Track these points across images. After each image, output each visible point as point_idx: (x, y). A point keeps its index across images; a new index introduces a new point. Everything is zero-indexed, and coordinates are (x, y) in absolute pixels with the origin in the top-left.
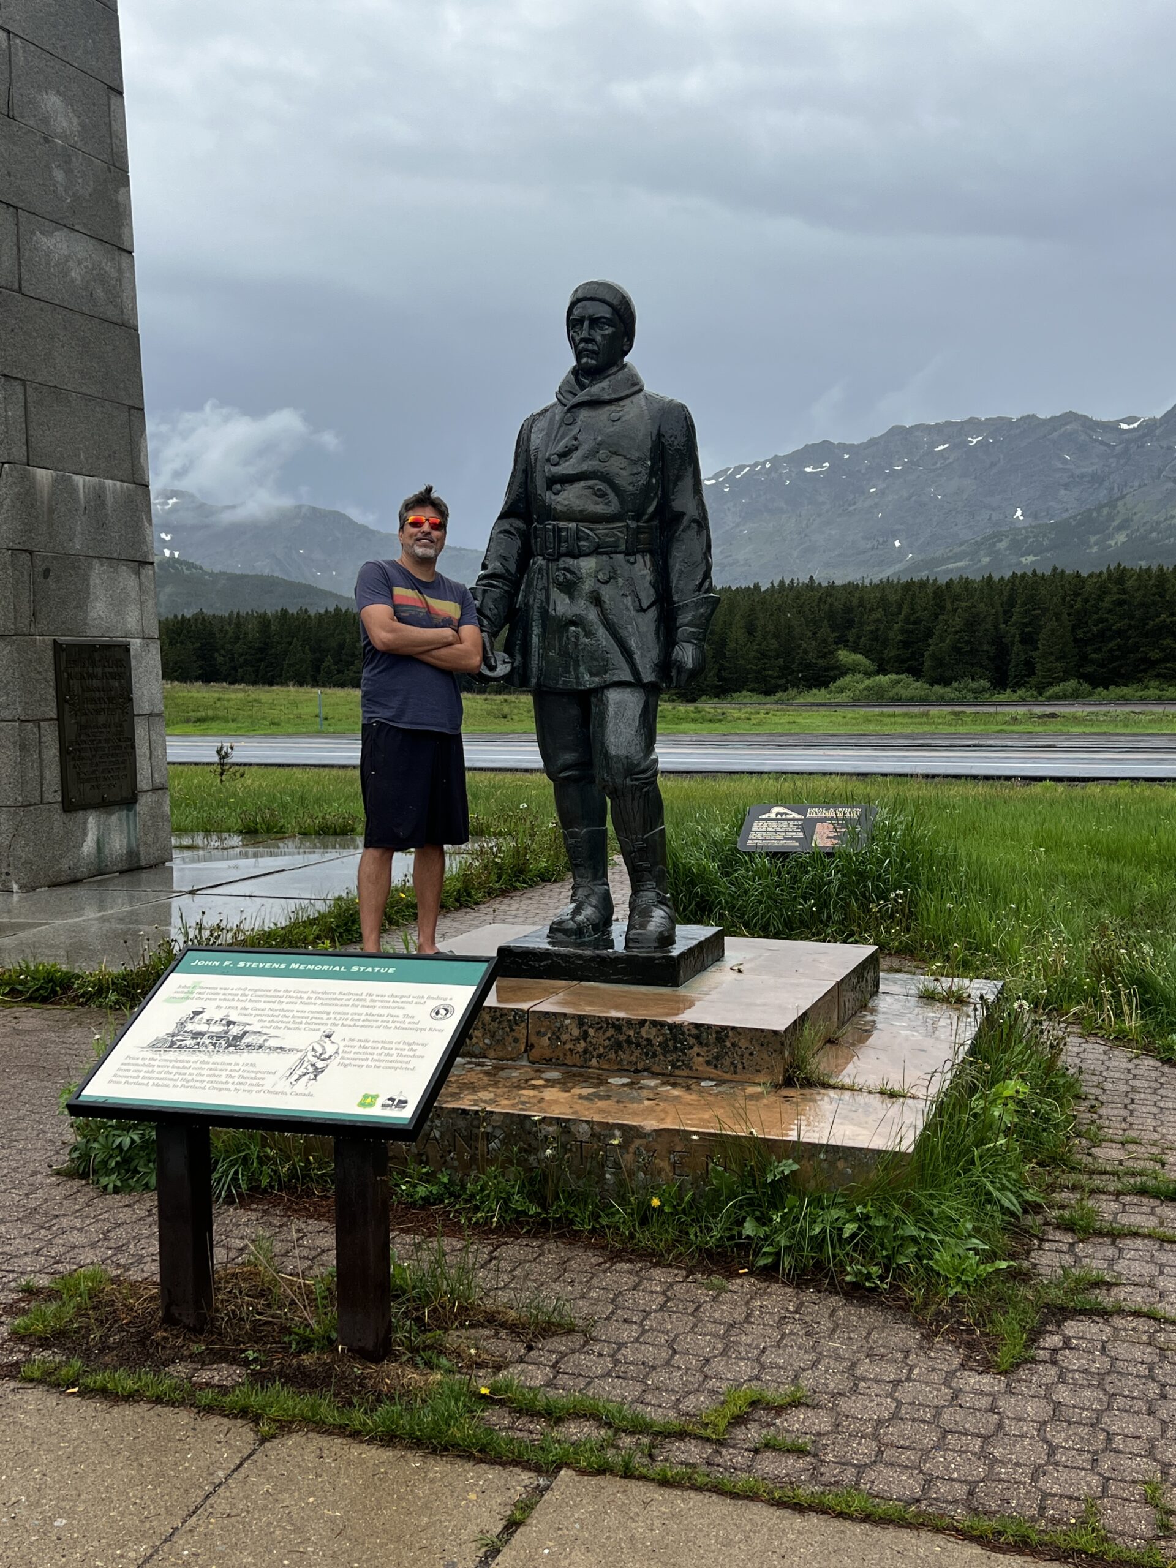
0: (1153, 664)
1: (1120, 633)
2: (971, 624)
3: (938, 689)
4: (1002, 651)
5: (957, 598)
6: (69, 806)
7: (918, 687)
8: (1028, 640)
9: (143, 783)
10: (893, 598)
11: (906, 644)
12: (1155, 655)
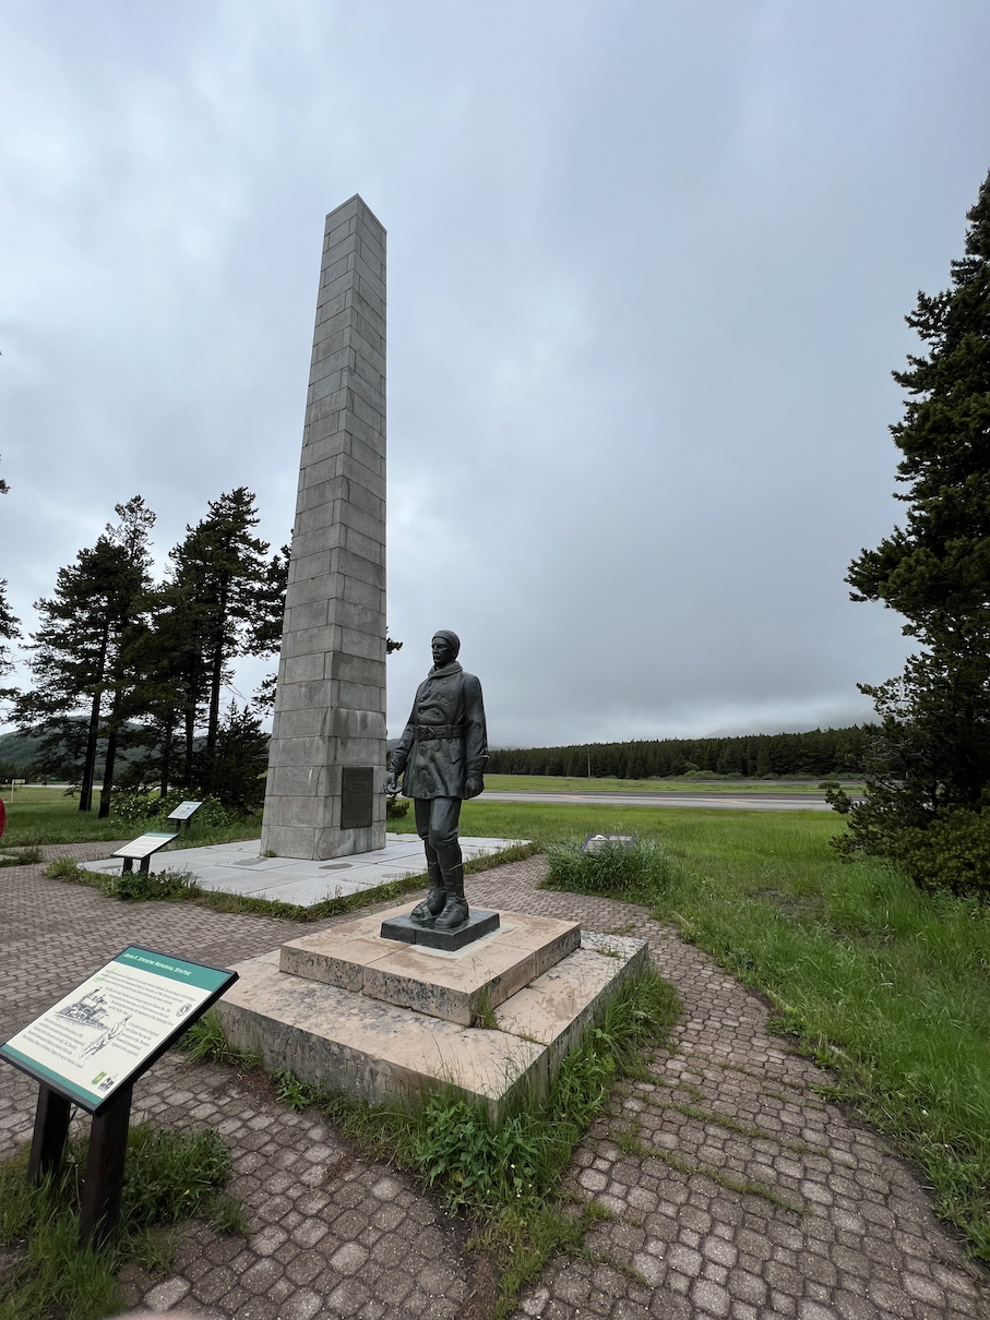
0: (801, 767)
1: (787, 756)
2: (733, 752)
3: (723, 776)
4: (744, 763)
5: (726, 744)
6: (343, 828)
7: (715, 775)
8: (754, 758)
9: (375, 819)
10: (705, 744)
11: (710, 760)
12: (801, 763)
